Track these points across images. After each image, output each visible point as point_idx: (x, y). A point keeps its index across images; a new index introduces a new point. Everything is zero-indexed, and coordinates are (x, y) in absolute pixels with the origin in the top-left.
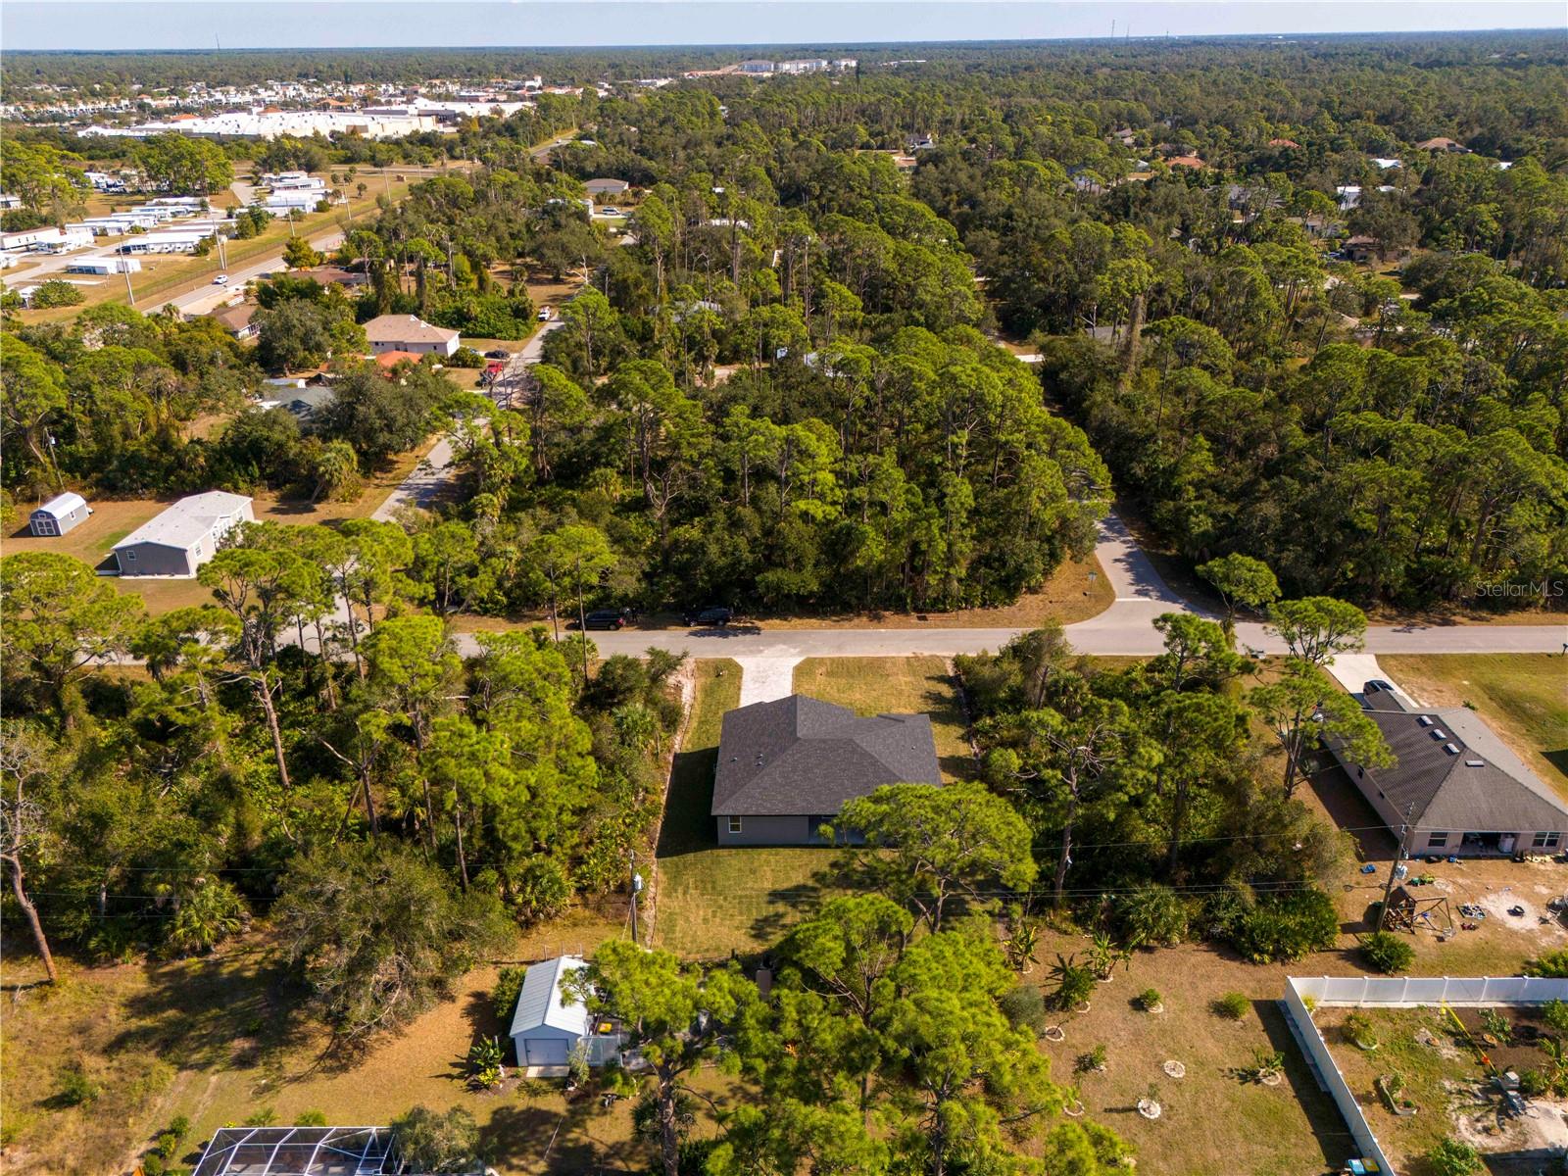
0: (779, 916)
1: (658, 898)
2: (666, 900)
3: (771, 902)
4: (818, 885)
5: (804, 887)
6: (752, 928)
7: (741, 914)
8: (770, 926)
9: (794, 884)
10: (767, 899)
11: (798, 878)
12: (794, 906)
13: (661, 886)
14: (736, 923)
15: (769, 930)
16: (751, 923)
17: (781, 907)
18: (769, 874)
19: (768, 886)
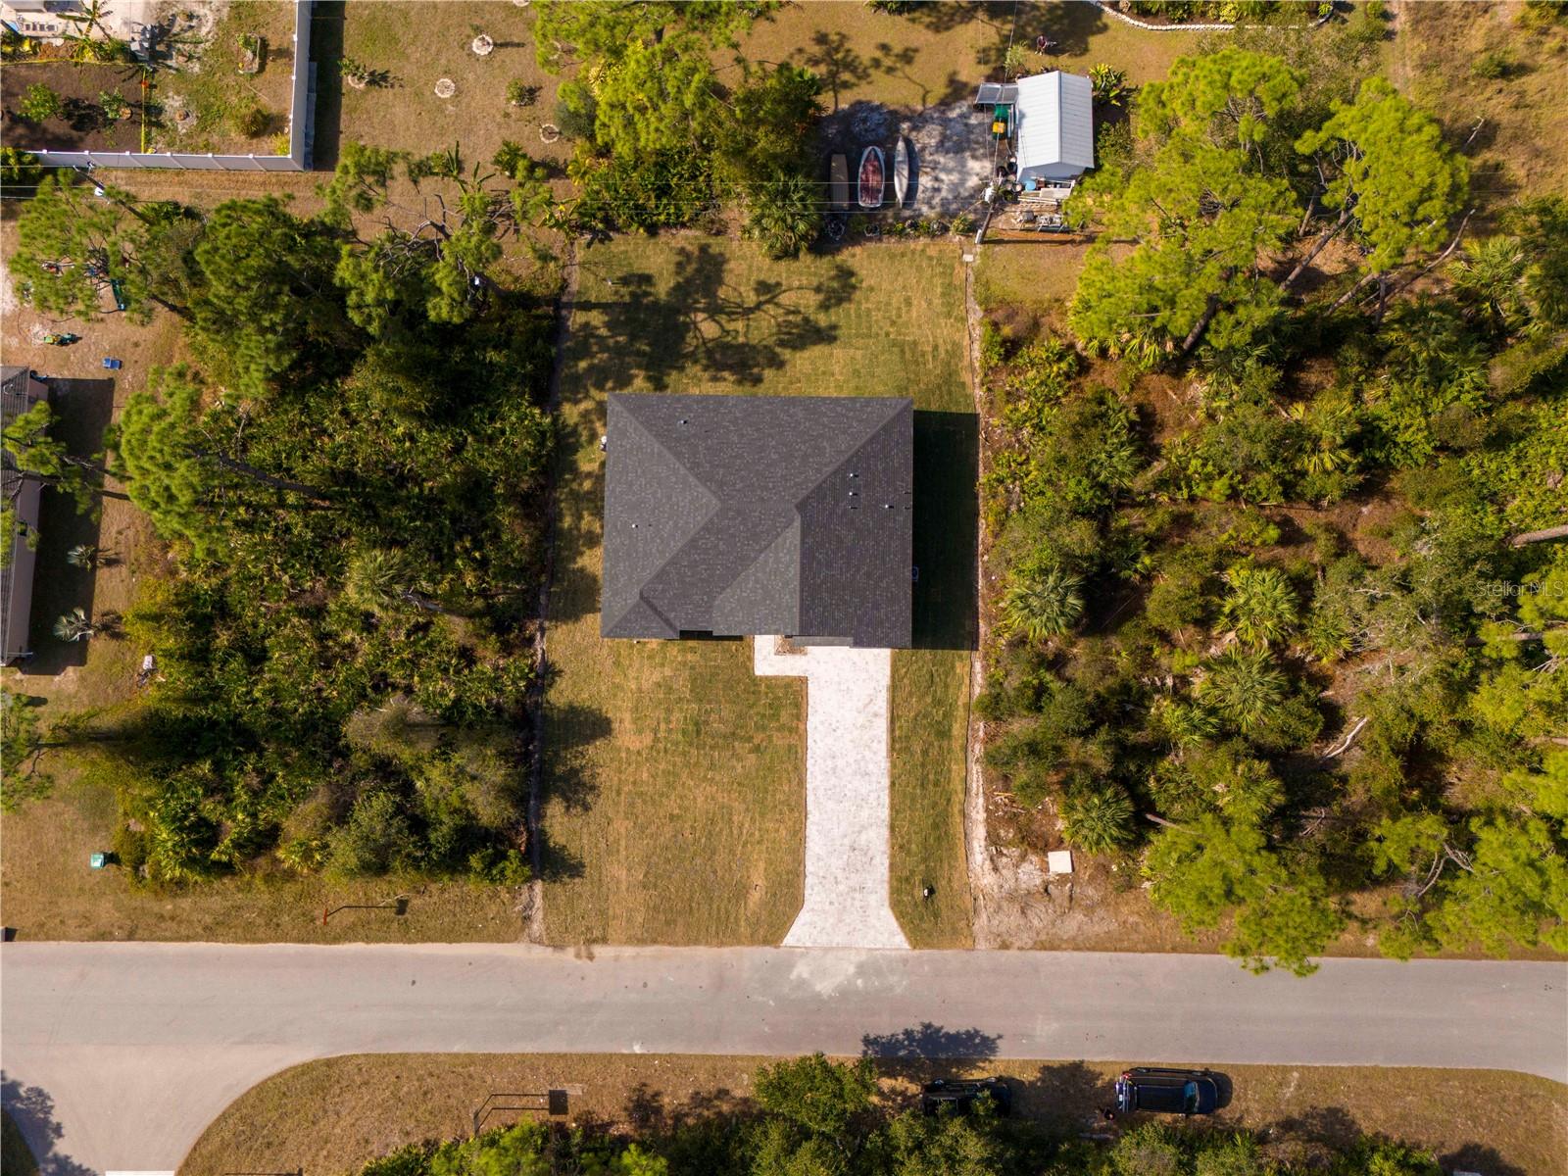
0: (824, 307)
1: (966, 342)
2: (957, 337)
3: (834, 327)
4: (778, 350)
5: (794, 348)
6: (854, 287)
7: (869, 310)
8: (834, 291)
9: (806, 354)
10: (838, 332)
11: (802, 361)
12: (806, 320)
13: (966, 363)
14: (873, 297)
15: (835, 285)
16: (857, 295)
17: (823, 320)
18: (837, 369)
19: (838, 351)
